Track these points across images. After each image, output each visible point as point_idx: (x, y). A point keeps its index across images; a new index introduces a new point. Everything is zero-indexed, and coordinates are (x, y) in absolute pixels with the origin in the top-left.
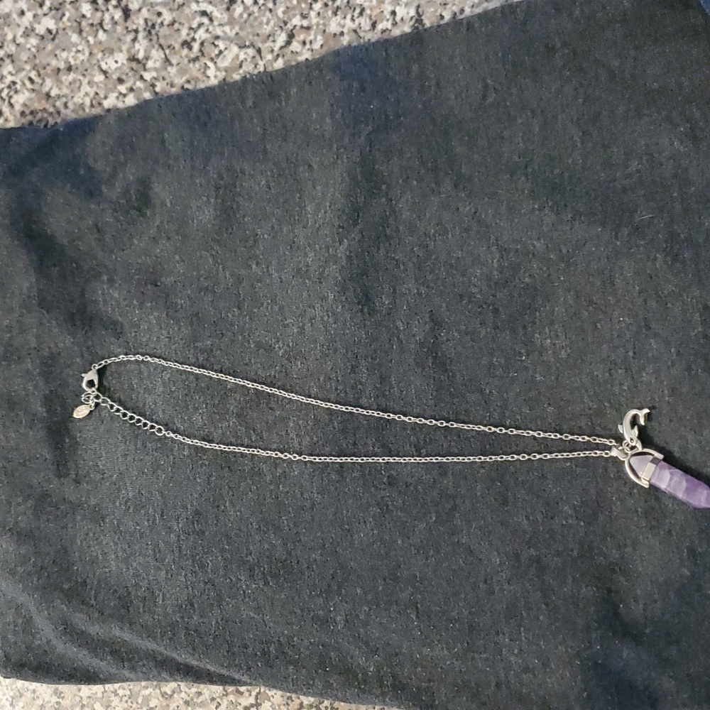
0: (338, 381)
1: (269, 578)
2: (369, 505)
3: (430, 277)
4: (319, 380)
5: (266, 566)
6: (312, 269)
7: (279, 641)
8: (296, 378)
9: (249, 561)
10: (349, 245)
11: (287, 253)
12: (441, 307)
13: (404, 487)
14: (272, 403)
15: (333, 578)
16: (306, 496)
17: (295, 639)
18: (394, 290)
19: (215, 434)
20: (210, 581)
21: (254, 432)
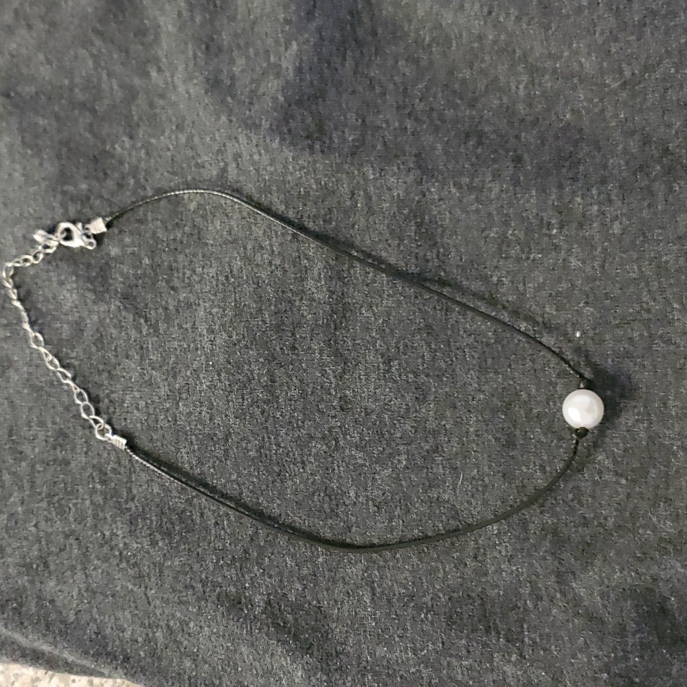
0: (273, 251)
1: (158, 536)
2: (311, 438)
3: (420, 106)
4: (245, 248)
5: (154, 518)
6: (238, 84)
7: (168, 626)
8: (212, 245)
9: (129, 509)
10: (300, 50)
11: (199, 54)
12: (435, 149)
13: (363, 414)
14: (176, 279)
15: (252, 539)
16: (217, 420)
17: (192, 625)
18: (364, 121)
19: (88, 321)
20: (72, 532)
21: (146, 321)
